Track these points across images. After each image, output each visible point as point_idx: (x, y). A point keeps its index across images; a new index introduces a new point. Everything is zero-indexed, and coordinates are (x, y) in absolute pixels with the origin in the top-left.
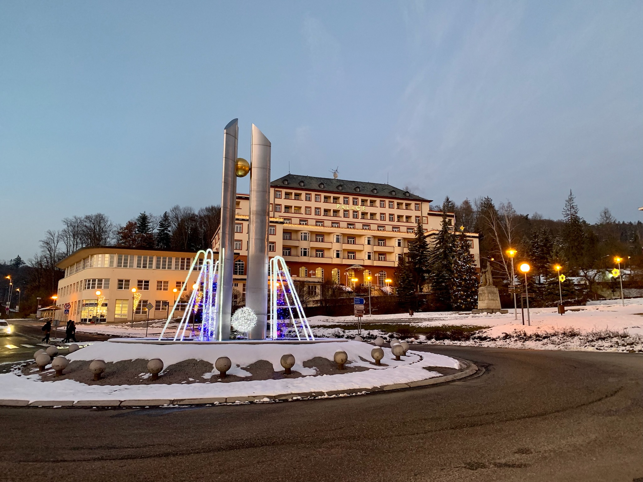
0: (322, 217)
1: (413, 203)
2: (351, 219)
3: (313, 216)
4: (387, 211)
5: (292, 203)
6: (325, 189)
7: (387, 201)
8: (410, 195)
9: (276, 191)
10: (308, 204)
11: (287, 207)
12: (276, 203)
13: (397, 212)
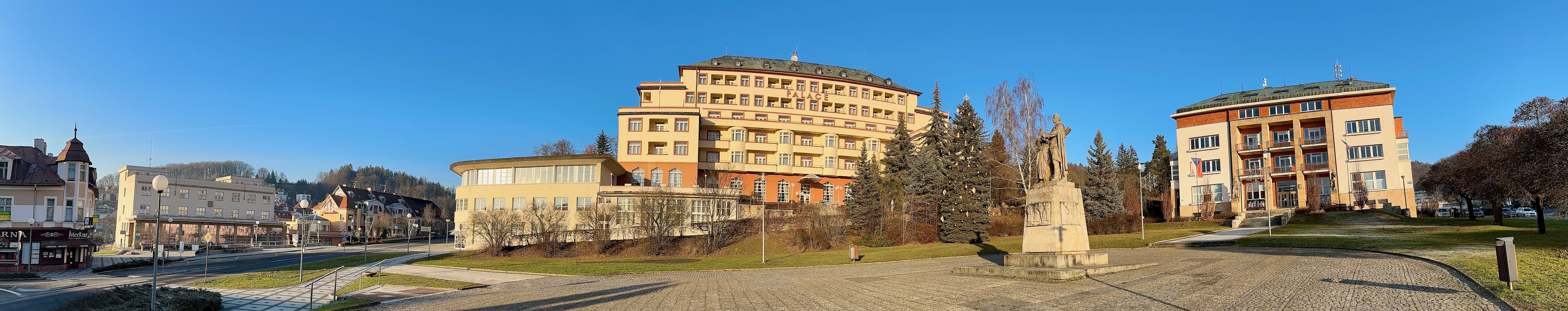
0: (764, 109)
1: (896, 94)
2: (807, 112)
3: (752, 107)
4: (860, 102)
5: (723, 89)
6: (772, 69)
7: (860, 87)
9: (700, 74)
10: (744, 90)
11: (716, 98)
12: (699, 91)
13: (873, 104)
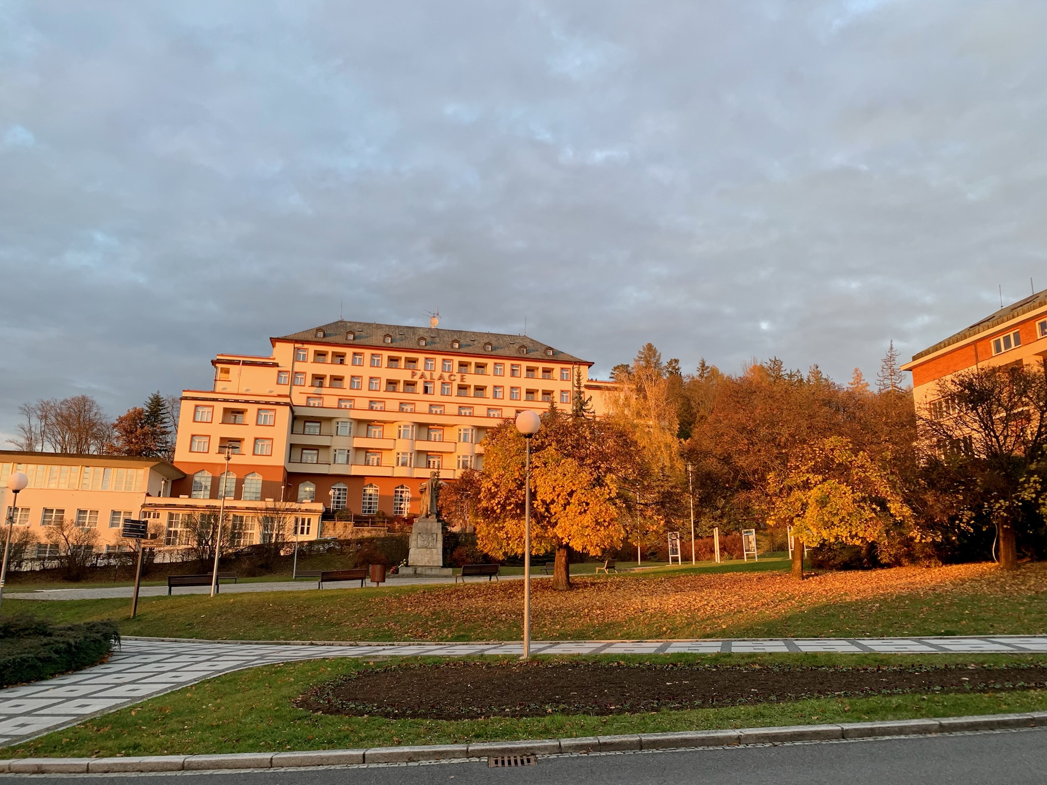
0: (382, 394)
1: (557, 367)
2: (437, 397)
3: (365, 392)
4: (507, 381)
5: (328, 369)
6: (394, 345)
7: (508, 363)
8: (555, 353)
9: (299, 349)
10: (357, 371)
11: (318, 379)
12: (296, 370)
13: (526, 383)
